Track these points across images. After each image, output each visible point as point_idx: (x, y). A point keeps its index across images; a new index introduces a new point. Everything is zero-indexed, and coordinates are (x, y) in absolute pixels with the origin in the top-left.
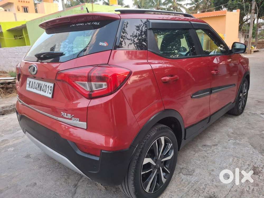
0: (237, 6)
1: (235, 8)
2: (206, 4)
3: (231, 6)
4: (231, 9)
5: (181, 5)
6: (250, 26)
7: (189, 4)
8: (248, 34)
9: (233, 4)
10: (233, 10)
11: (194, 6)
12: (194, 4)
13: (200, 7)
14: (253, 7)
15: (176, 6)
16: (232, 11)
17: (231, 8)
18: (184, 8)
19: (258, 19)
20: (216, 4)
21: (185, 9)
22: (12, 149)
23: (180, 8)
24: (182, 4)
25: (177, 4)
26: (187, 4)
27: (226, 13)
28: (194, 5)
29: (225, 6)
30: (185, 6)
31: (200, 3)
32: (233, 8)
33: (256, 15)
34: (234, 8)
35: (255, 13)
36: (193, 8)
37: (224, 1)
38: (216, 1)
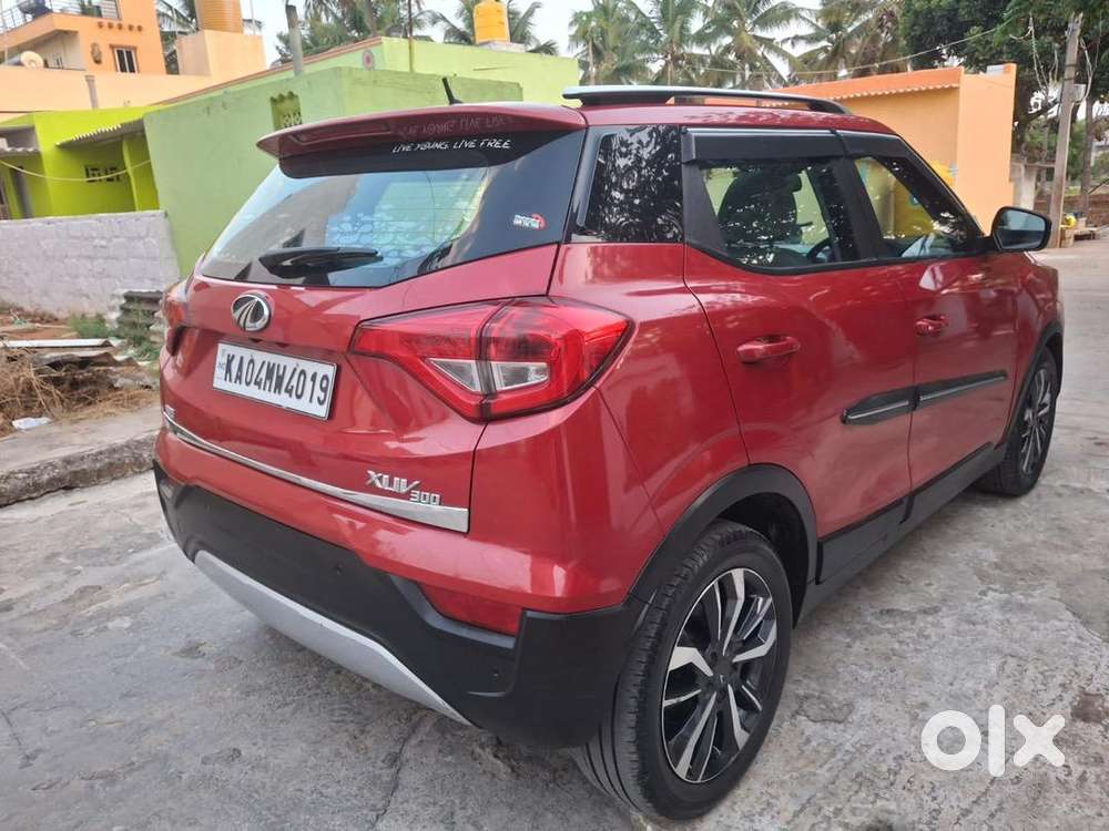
0: (1005, 48)
1: (995, 58)
2: (875, 39)
3: (980, 48)
4: (977, 63)
5: (768, 43)
6: (1060, 131)
7: (802, 38)
8: (1051, 165)
9: (988, 42)
10: (989, 68)
11: (824, 49)
12: (823, 38)
13: (848, 53)
14: (1072, 56)
15: (749, 49)
16: (985, 71)
17: (981, 58)
18: (784, 55)
19: (1091, 102)
20: (917, 43)
21: (787, 60)
22: (126, 623)
23: (765, 53)
24: (772, 40)
25: (756, 37)
26: (797, 38)
27: (958, 79)
28: (824, 43)
29: (957, 51)
30: (787, 47)
31: (850, 36)
32: (987, 57)
33: (1083, 86)
34: (993, 56)
35: (1079, 80)
36: (822, 56)
37: (950, 29)
38: (916, 28)
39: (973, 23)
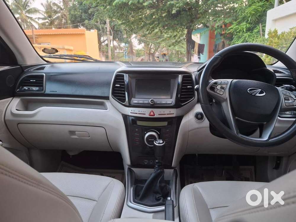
0: (94, 26)
1: (92, 28)
2: (61, 20)
3: (88, 25)
5: (31, 18)
6: (108, 46)
7: (41, 18)
8: (107, 54)
9: (90, 24)
10: (91, 30)
11: (47, 22)
12: (47, 19)
13: (54, 24)
14: (108, 30)
15: (25, 19)
16: (90, 31)
17: (89, 28)
18: (36, 22)
19: (113, 41)
20: (73, 22)
21: (37, 24)
23: (30, 21)
24: (32, 18)
25: (26, 16)
26: (39, 18)
27: (84, 32)
28: (47, 20)
29: (83, 25)
30: (37, 20)
31: (54, 19)
32: (90, 28)
33: (111, 36)
34: (91, 28)
35: (111, 35)
36: (47, 24)
37: (81, 20)
38: (72, 18)
39: (86, 19)
